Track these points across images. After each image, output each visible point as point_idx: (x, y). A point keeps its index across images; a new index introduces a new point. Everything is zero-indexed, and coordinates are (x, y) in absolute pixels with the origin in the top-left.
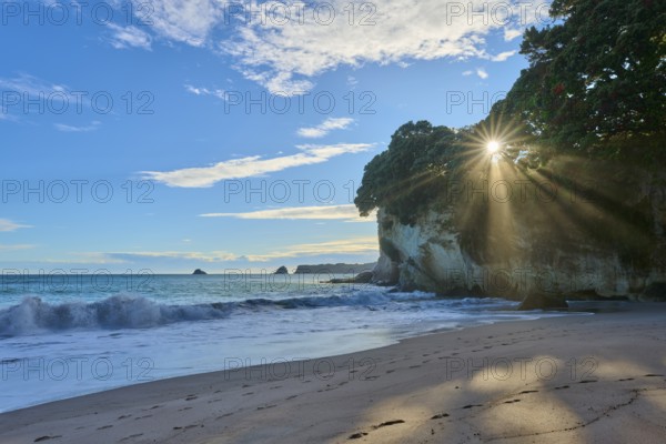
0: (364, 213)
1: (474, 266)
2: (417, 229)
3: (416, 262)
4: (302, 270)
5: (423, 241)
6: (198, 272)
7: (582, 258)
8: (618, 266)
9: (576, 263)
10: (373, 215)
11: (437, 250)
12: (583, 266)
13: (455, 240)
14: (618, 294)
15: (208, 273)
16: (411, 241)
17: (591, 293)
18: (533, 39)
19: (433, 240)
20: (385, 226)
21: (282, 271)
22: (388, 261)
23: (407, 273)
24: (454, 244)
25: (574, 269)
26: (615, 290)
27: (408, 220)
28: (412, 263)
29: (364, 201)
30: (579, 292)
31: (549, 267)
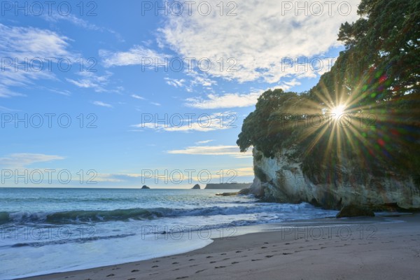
0: (243, 149)
1: (312, 185)
2: (275, 160)
3: (274, 182)
4: (210, 186)
5: (280, 168)
6: (145, 187)
7: (387, 181)
8: (414, 187)
9: (383, 184)
12: (387, 186)
13: (299, 167)
14: (413, 207)
15: (151, 188)
16: (273, 168)
17: (394, 206)
18: (346, 30)
19: (285, 168)
20: (257, 158)
21: (197, 187)
22: (259, 181)
23: (269, 190)
24: (299, 170)
25: (381, 188)
26: (412, 204)
27: (269, 155)
28: (271, 183)
29: (243, 143)
30: (386, 205)
31: (363, 187)
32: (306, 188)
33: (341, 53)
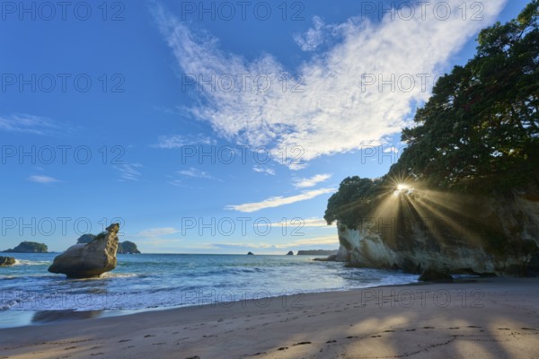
0: (329, 223)
1: (392, 252)
2: (358, 232)
3: (359, 249)
4: (301, 253)
5: (362, 238)
6: (250, 253)
7: (459, 249)
8: (484, 253)
9: (455, 251)
10: (334, 224)
11: (370, 244)
12: (460, 253)
14: (487, 271)
15: (255, 254)
16: (356, 238)
17: (469, 270)
18: (407, 134)
19: (367, 238)
20: (341, 230)
21: (291, 253)
22: (344, 249)
23: (355, 256)
24: (379, 239)
25: (455, 255)
26: (485, 269)
27: (352, 227)
28: (356, 249)
29: (329, 218)
30: (461, 269)
31: (438, 254)
32: (387, 255)
33: (405, 149)
